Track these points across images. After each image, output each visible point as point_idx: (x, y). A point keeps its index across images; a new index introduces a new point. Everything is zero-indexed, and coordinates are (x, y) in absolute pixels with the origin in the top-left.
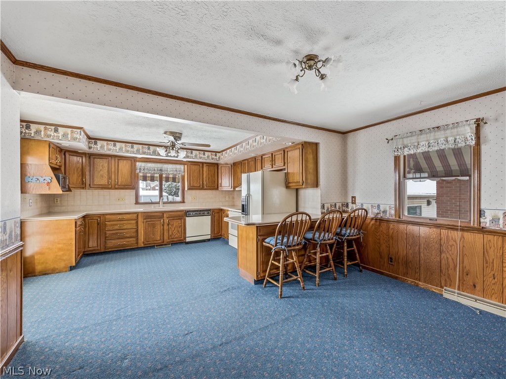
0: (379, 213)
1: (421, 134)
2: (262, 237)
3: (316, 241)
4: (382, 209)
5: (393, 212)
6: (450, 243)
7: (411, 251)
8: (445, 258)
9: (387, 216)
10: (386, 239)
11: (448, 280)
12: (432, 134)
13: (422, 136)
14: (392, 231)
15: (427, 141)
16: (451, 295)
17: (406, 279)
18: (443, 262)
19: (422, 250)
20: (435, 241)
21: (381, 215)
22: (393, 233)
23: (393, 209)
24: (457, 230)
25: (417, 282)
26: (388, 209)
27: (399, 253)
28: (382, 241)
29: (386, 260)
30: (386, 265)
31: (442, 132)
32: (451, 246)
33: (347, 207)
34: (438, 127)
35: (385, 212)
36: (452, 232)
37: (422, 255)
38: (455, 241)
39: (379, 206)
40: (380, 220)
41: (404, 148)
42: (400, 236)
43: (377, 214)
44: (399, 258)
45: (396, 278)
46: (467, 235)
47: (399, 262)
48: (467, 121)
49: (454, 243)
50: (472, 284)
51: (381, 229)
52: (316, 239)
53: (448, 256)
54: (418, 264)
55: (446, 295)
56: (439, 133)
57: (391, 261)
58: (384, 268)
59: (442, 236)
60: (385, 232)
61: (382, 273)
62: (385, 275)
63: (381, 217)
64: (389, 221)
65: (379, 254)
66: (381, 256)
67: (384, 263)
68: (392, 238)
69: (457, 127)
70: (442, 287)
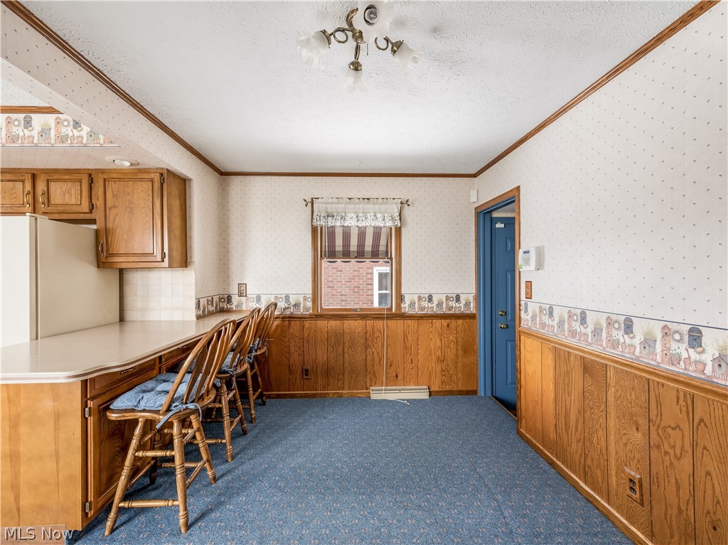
0: (288, 308)
1: (349, 203)
2: (98, 401)
3: (227, 372)
4: (293, 301)
5: (309, 304)
6: (376, 335)
7: (333, 354)
8: (371, 353)
9: (301, 311)
10: (299, 345)
11: (373, 378)
12: (361, 206)
13: (350, 206)
14: (307, 332)
15: (355, 213)
16: (378, 394)
17: (327, 393)
18: (369, 358)
19: (346, 350)
20: (360, 335)
21: (292, 311)
22: (309, 334)
23: (309, 300)
24: (383, 319)
25: (340, 392)
26: (302, 301)
27: (317, 361)
28: (292, 348)
29: (298, 375)
30: (298, 382)
31: (372, 206)
32: (376, 339)
33: (228, 303)
34: (368, 199)
35: (297, 305)
36: (378, 322)
37: (346, 356)
38: (380, 332)
39: (287, 298)
40: (289, 317)
41: (328, 216)
42: (319, 338)
43: (285, 309)
44: (317, 367)
45: (314, 396)
46: (391, 323)
47: (317, 373)
48: (394, 199)
49: (379, 334)
50: (395, 375)
51: (291, 330)
52: (226, 369)
53: (374, 350)
54: (341, 369)
55: (374, 396)
56: (368, 206)
57: (307, 375)
58: (296, 387)
59: (368, 328)
60: (296, 334)
61: (293, 396)
62: (298, 397)
63: (292, 313)
64: (303, 318)
65: (287, 369)
66: (291, 371)
67: (296, 379)
68: (308, 341)
69: (386, 203)
70: (367, 389)
